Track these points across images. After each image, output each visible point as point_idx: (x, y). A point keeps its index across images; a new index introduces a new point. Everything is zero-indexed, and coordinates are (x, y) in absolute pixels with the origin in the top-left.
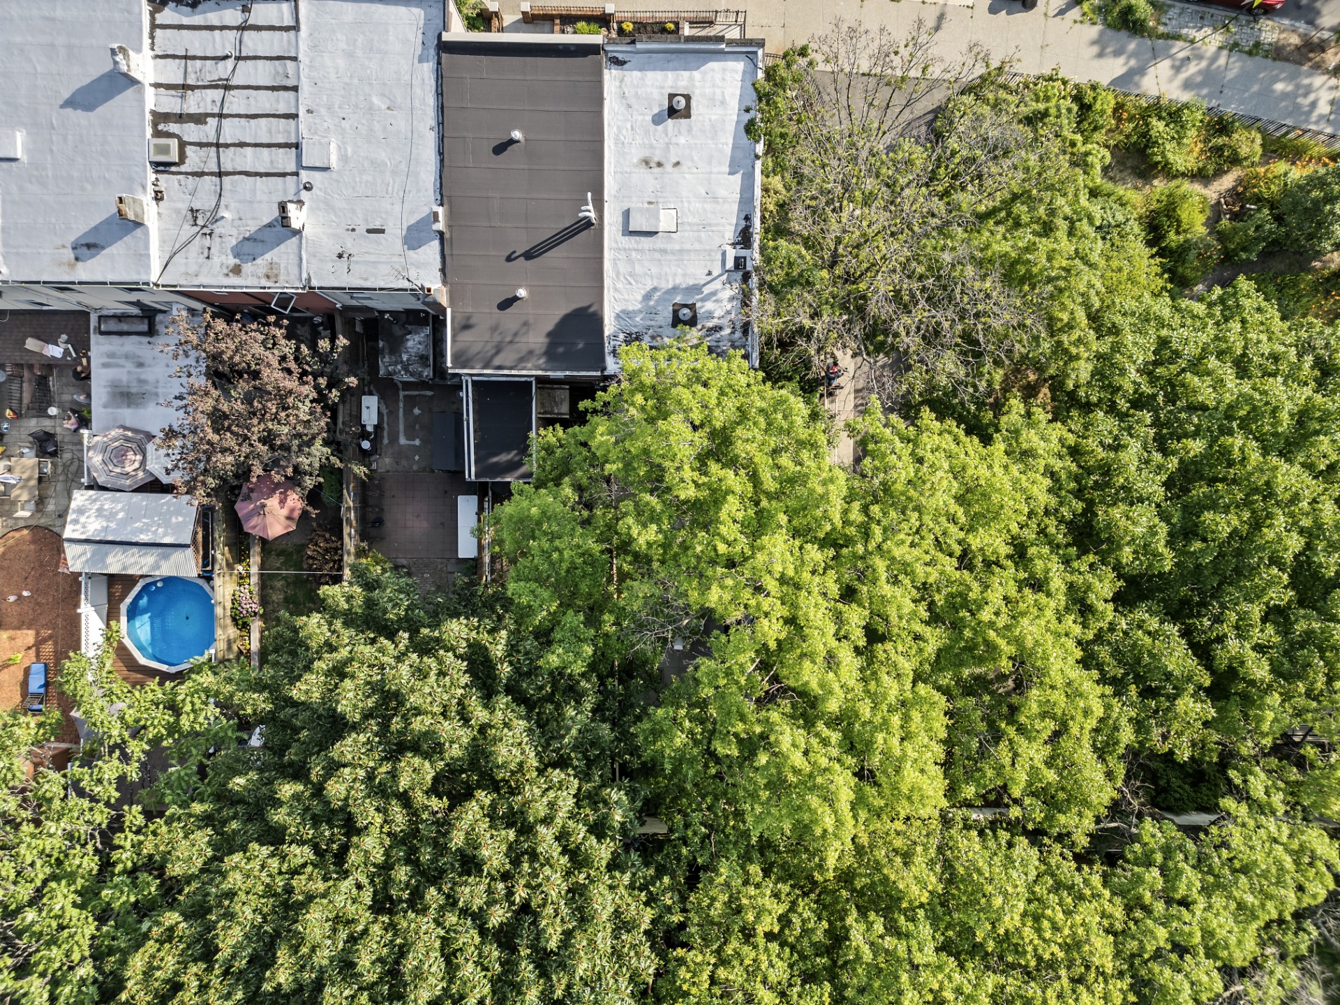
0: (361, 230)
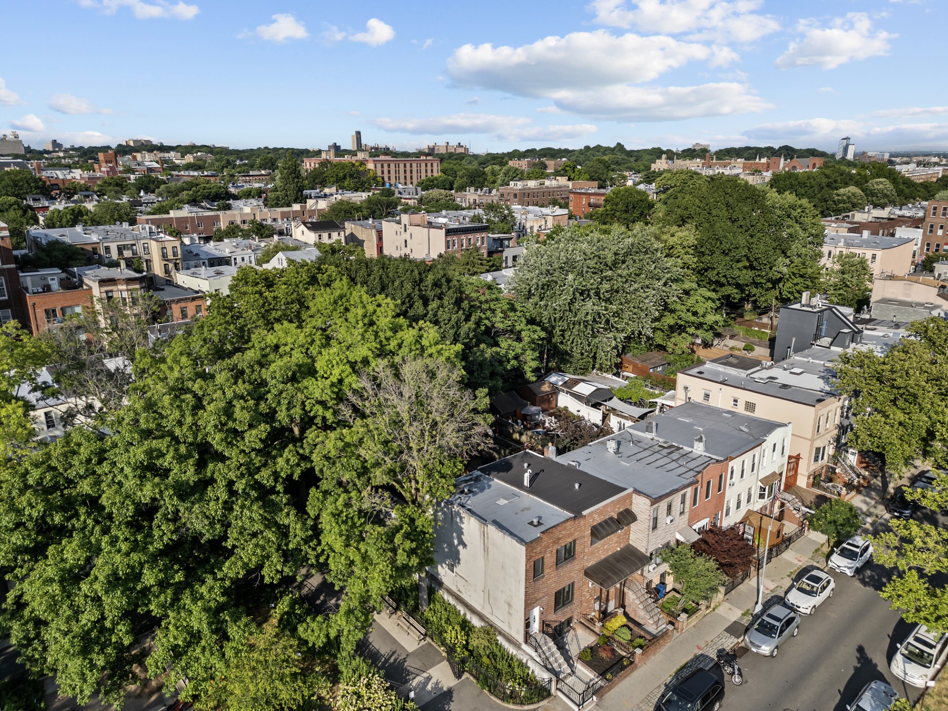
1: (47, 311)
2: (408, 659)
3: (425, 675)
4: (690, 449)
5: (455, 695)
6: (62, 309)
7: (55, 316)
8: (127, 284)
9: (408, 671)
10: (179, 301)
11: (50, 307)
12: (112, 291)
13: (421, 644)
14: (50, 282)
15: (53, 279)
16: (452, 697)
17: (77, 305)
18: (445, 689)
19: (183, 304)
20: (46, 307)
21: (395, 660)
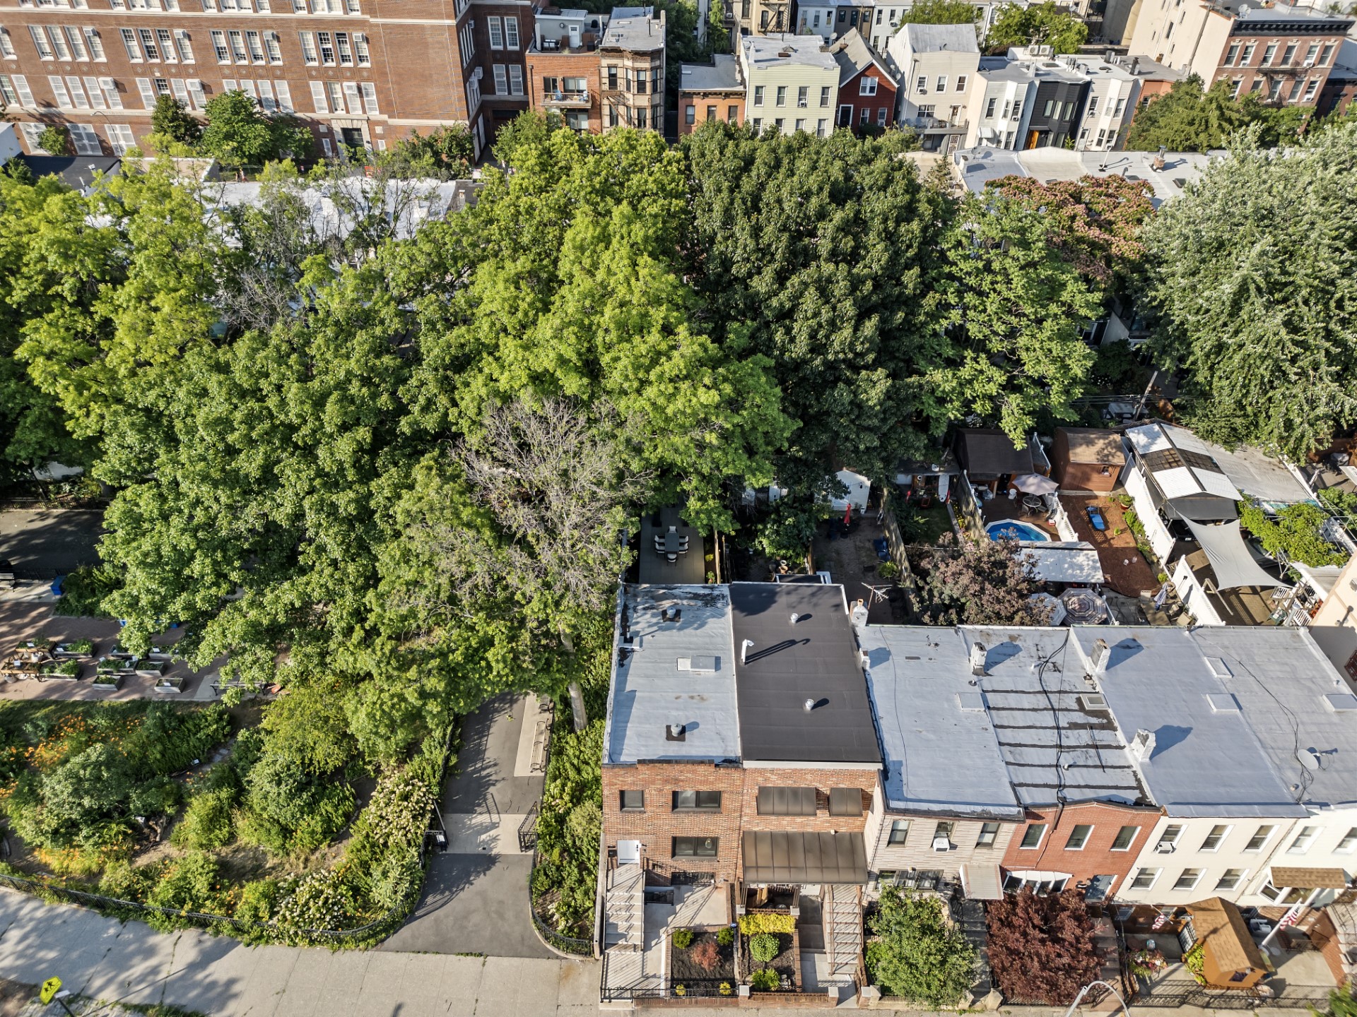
0: (924, 660)
1: (546, 80)
2: (499, 785)
3: (495, 818)
4: (1123, 742)
5: (495, 869)
6: (564, 80)
7: (555, 87)
8: (634, 60)
9: (485, 800)
10: (706, 95)
11: (550, 75)
12: (615, 67)
13: (534, 774)
14: (571, 33)
15: (574, 29)
16: (489, 869)
17: (583, 77)
18: (494, 852)
19: (710, 101)
20: (546, 75)
21: (489, 775)
